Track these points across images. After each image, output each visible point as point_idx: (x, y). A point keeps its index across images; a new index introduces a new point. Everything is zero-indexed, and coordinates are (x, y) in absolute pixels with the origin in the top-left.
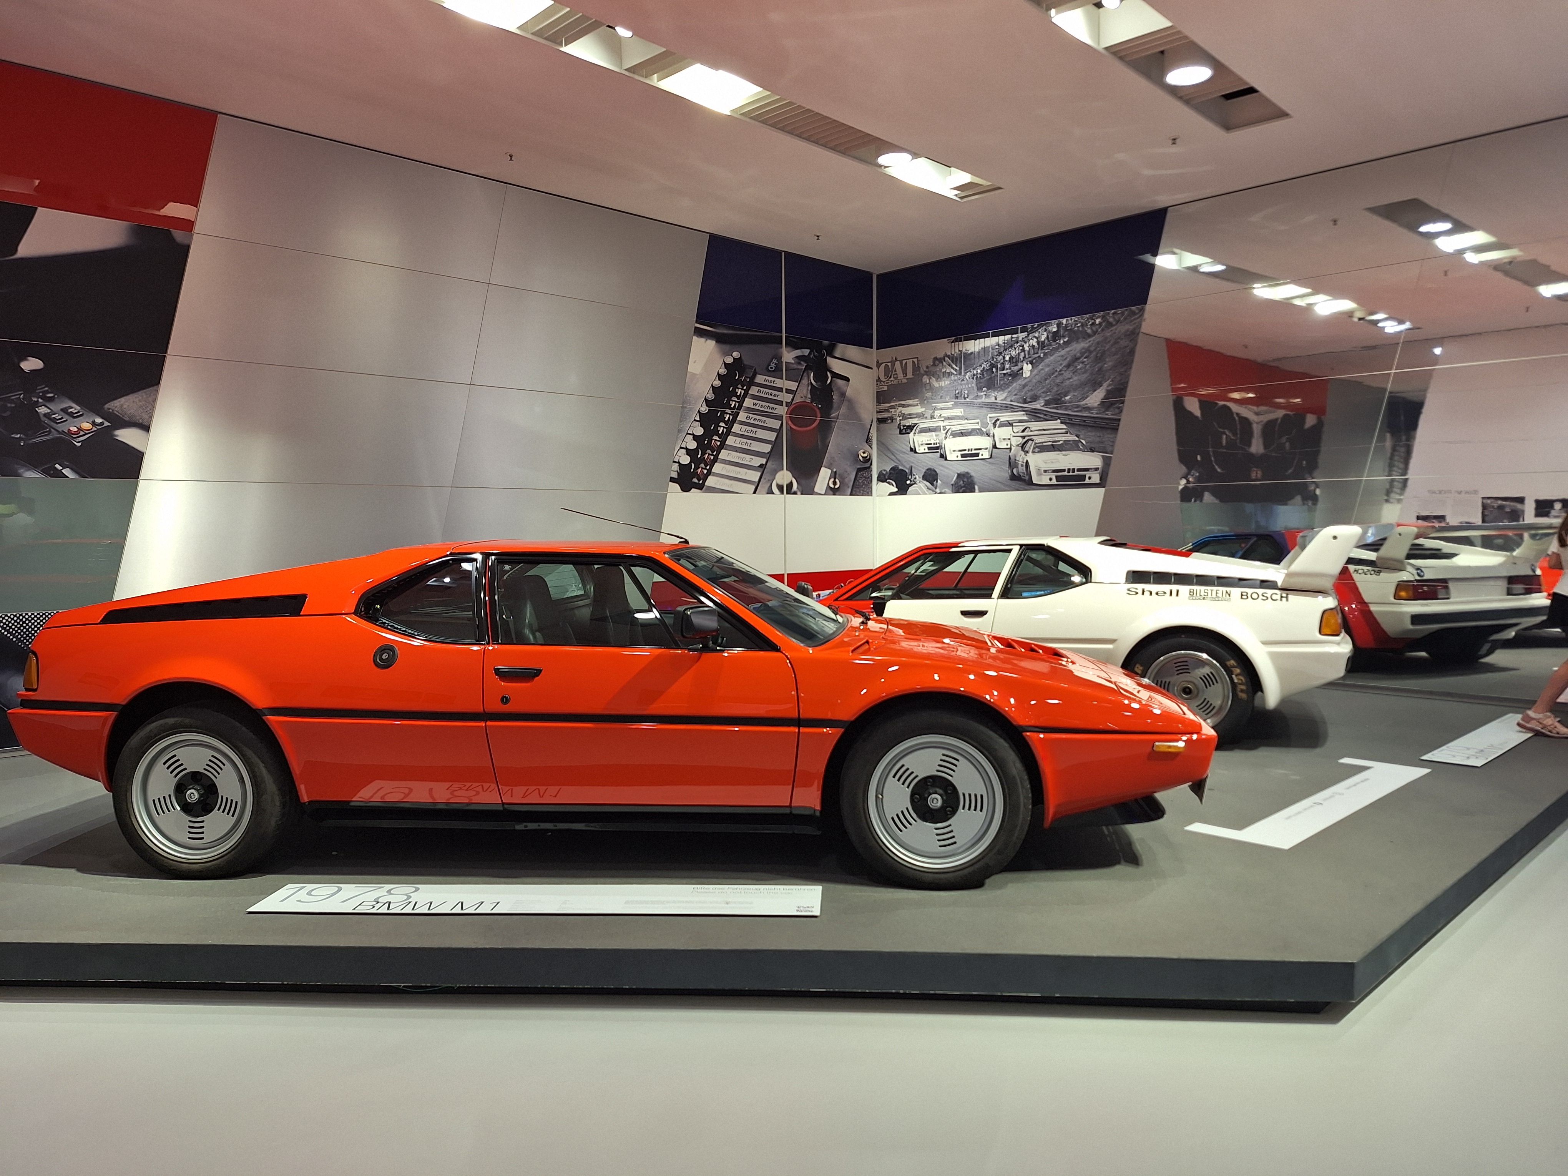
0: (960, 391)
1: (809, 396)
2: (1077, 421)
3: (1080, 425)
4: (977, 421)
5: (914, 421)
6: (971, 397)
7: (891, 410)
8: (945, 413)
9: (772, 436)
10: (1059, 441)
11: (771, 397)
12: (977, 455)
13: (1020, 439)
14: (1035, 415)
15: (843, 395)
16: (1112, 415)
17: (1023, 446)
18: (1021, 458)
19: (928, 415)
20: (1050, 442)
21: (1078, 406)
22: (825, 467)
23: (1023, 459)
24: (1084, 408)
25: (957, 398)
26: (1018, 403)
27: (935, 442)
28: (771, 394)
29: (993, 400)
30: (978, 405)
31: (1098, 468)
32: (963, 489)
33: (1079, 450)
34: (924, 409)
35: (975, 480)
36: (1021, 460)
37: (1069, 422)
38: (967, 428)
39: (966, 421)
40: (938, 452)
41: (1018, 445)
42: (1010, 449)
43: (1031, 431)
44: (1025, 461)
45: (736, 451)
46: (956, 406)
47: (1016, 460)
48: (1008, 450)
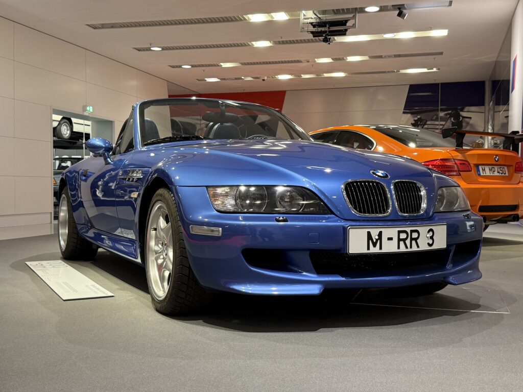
15: (468, 123)
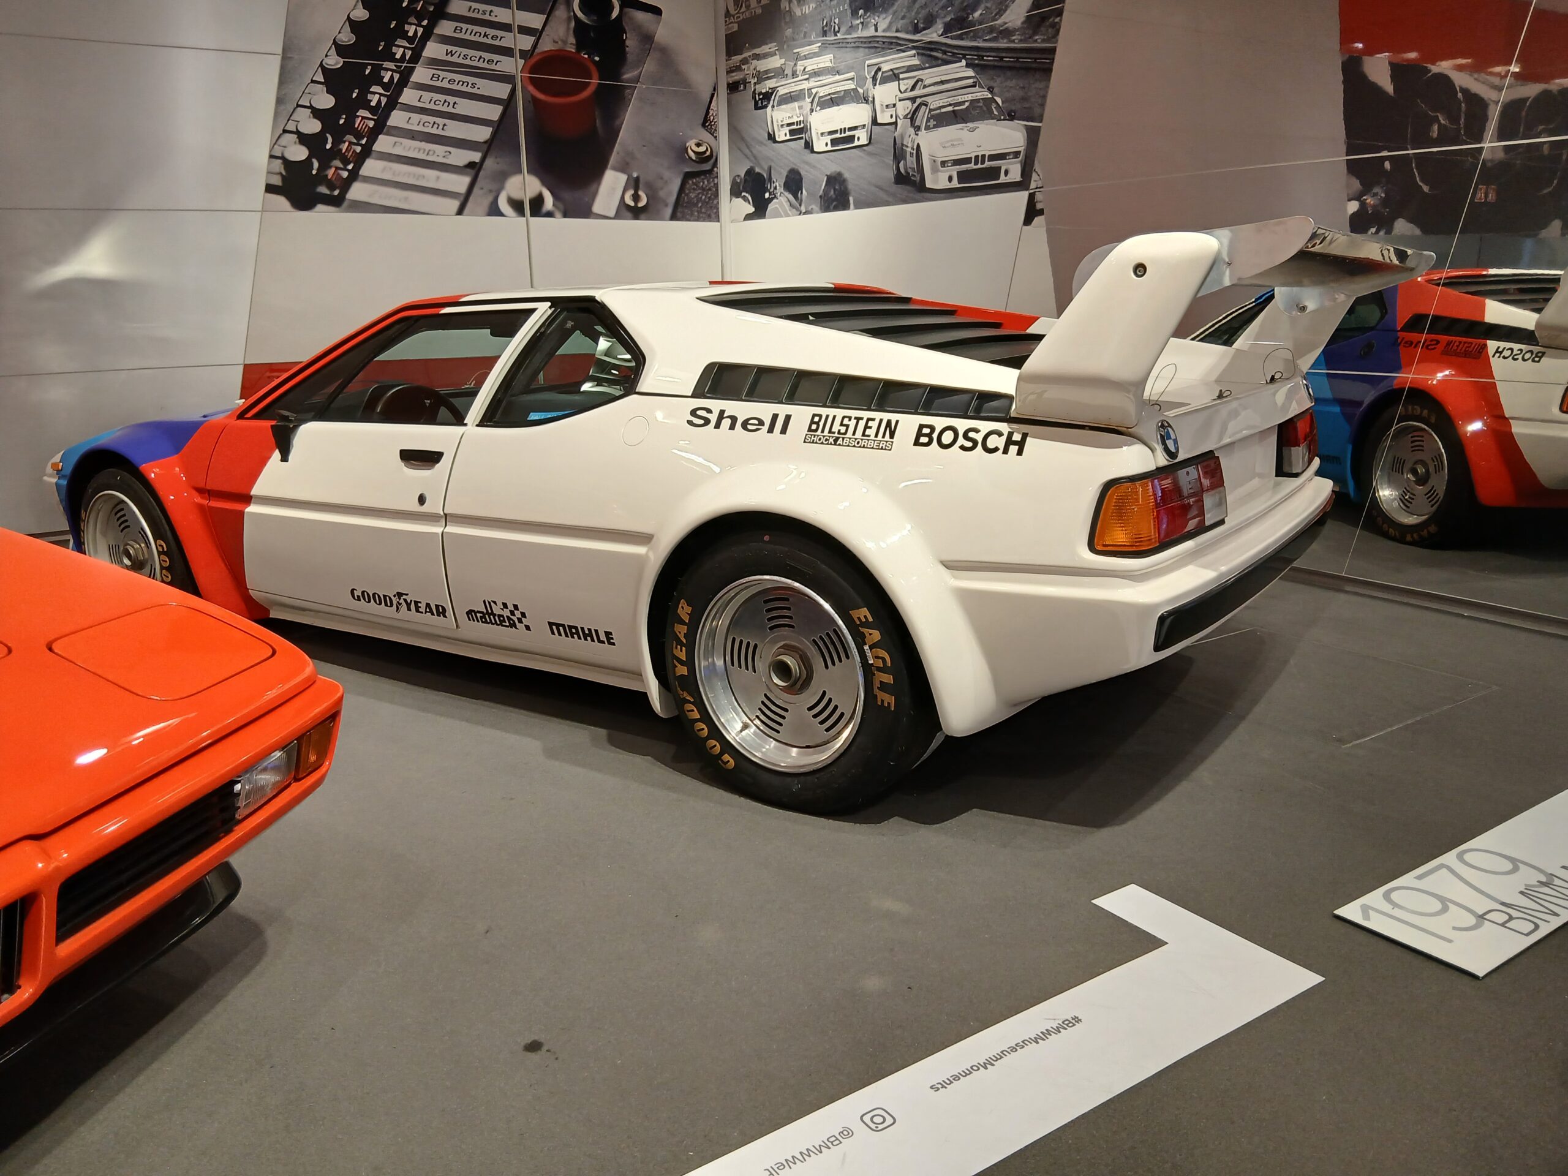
0: (829, 19)
1: (572, 40)
2: (989, 59)
3: (995, 67)
4: (851, 75)
5: (770, 84)
6: (843, 29)
7: (743, 67)
8: (811, 65)
9: (494, 112)
10: (963, 103)
11: (485, 40)
12: (851, 139)
13: (908, 103)
14: (932, 55)
16: (1043, 41)
17: (912, 117)
18: (911, 139)
19: (788, 71)
20: (950, 105)
21: (992, 29)
22: (615, 169)
23: (913, 141)
24: (1001, 32)
25: (825, 34)
26: (907, 33)
27: (798, 120)
28: (485, 35)
29: (871, 32)
30: (853, 45)
31: (1019, 152)
32: (835, 203)
33: (991, 116)
34: (783, 61)
35: (850, 186)
36: (910, 145)
37: (981, 63)
38: (838, 89)
39: (838, 77)
40: (802, 138)
41: (905, 117)
42: (896, 123)
43: (925, 87)
44: (915, 147)
45: (413, 138)
46: (825, 48)
47: (903, 145)
48: (892, 128)
